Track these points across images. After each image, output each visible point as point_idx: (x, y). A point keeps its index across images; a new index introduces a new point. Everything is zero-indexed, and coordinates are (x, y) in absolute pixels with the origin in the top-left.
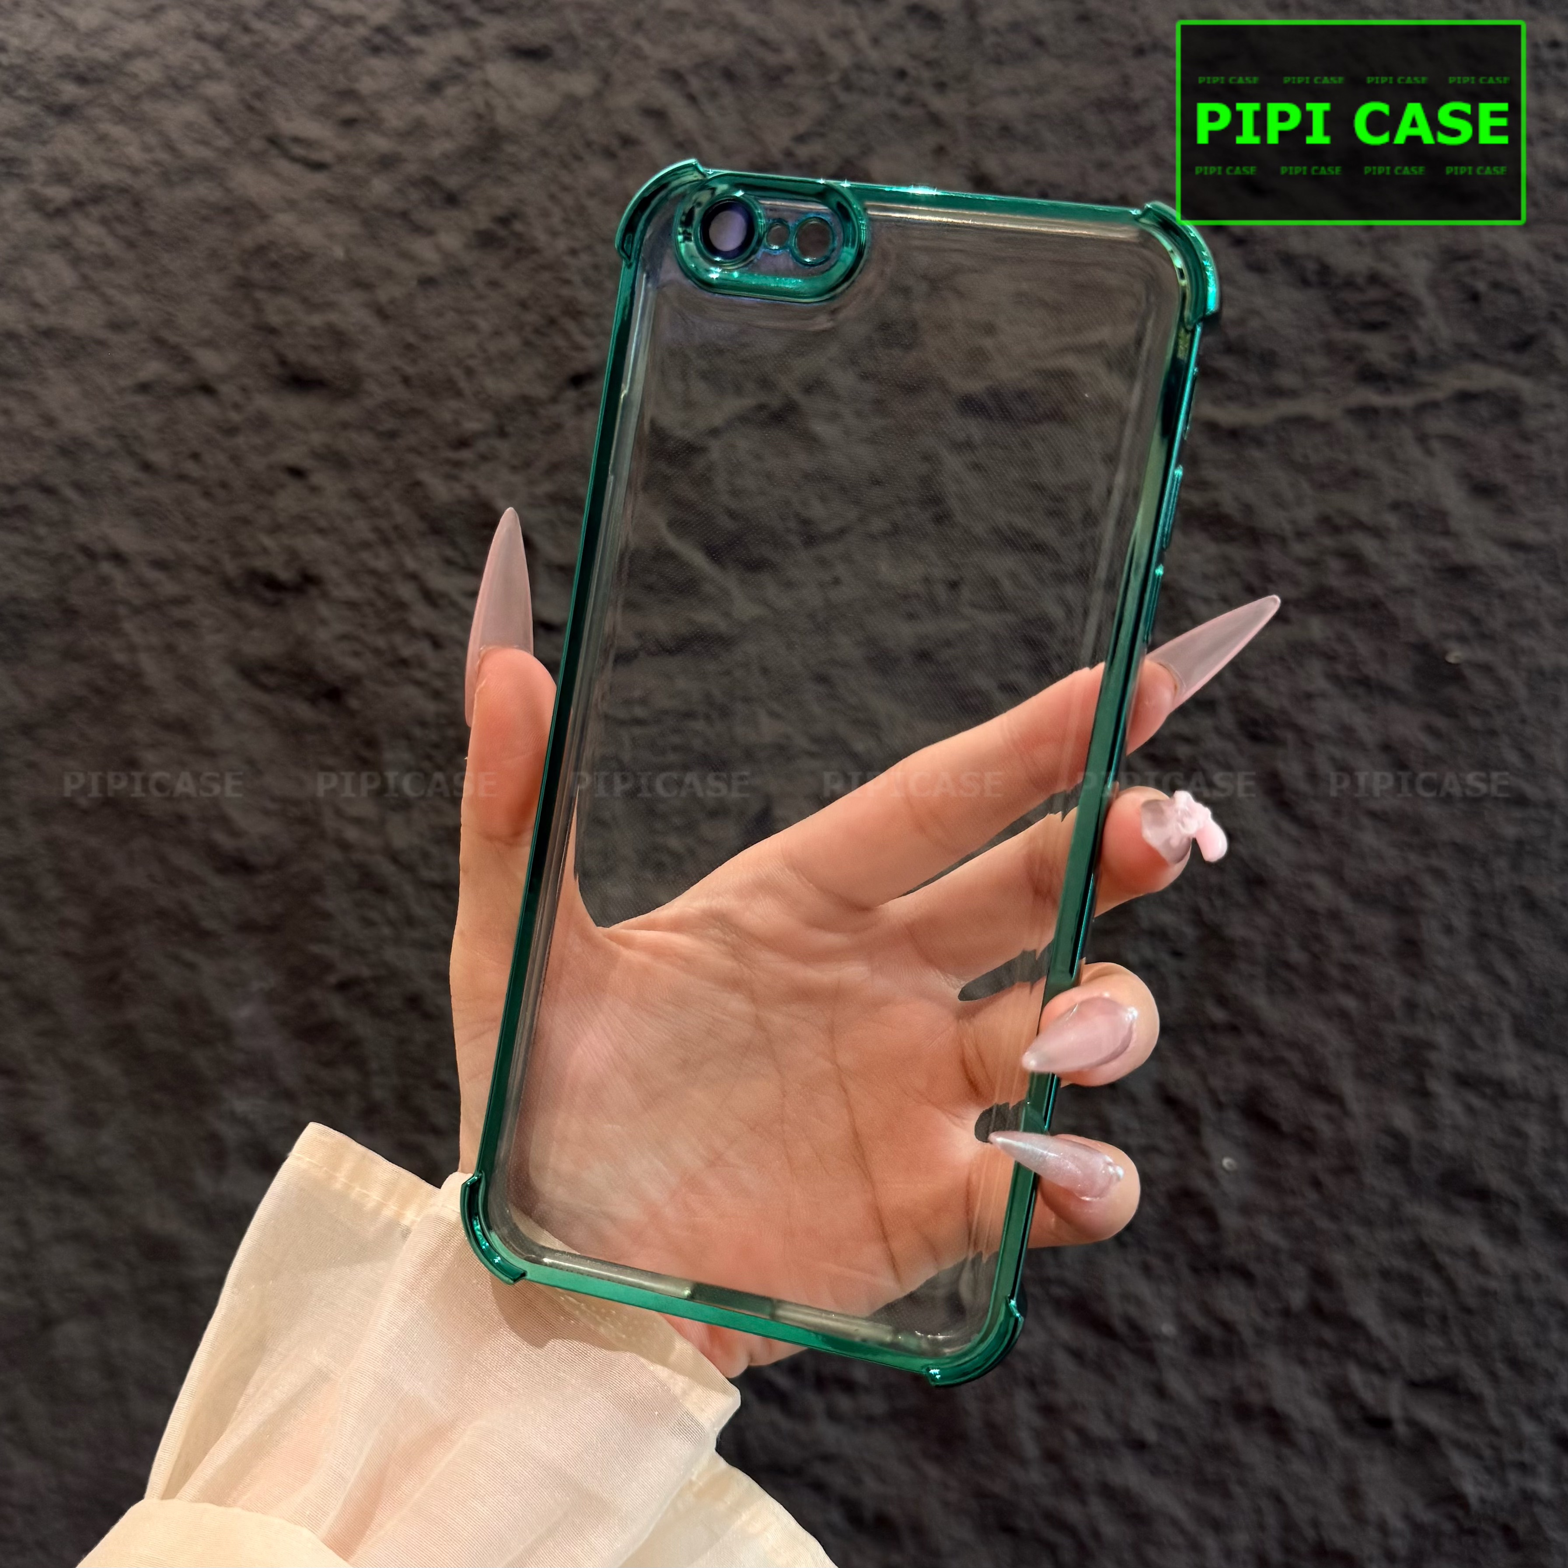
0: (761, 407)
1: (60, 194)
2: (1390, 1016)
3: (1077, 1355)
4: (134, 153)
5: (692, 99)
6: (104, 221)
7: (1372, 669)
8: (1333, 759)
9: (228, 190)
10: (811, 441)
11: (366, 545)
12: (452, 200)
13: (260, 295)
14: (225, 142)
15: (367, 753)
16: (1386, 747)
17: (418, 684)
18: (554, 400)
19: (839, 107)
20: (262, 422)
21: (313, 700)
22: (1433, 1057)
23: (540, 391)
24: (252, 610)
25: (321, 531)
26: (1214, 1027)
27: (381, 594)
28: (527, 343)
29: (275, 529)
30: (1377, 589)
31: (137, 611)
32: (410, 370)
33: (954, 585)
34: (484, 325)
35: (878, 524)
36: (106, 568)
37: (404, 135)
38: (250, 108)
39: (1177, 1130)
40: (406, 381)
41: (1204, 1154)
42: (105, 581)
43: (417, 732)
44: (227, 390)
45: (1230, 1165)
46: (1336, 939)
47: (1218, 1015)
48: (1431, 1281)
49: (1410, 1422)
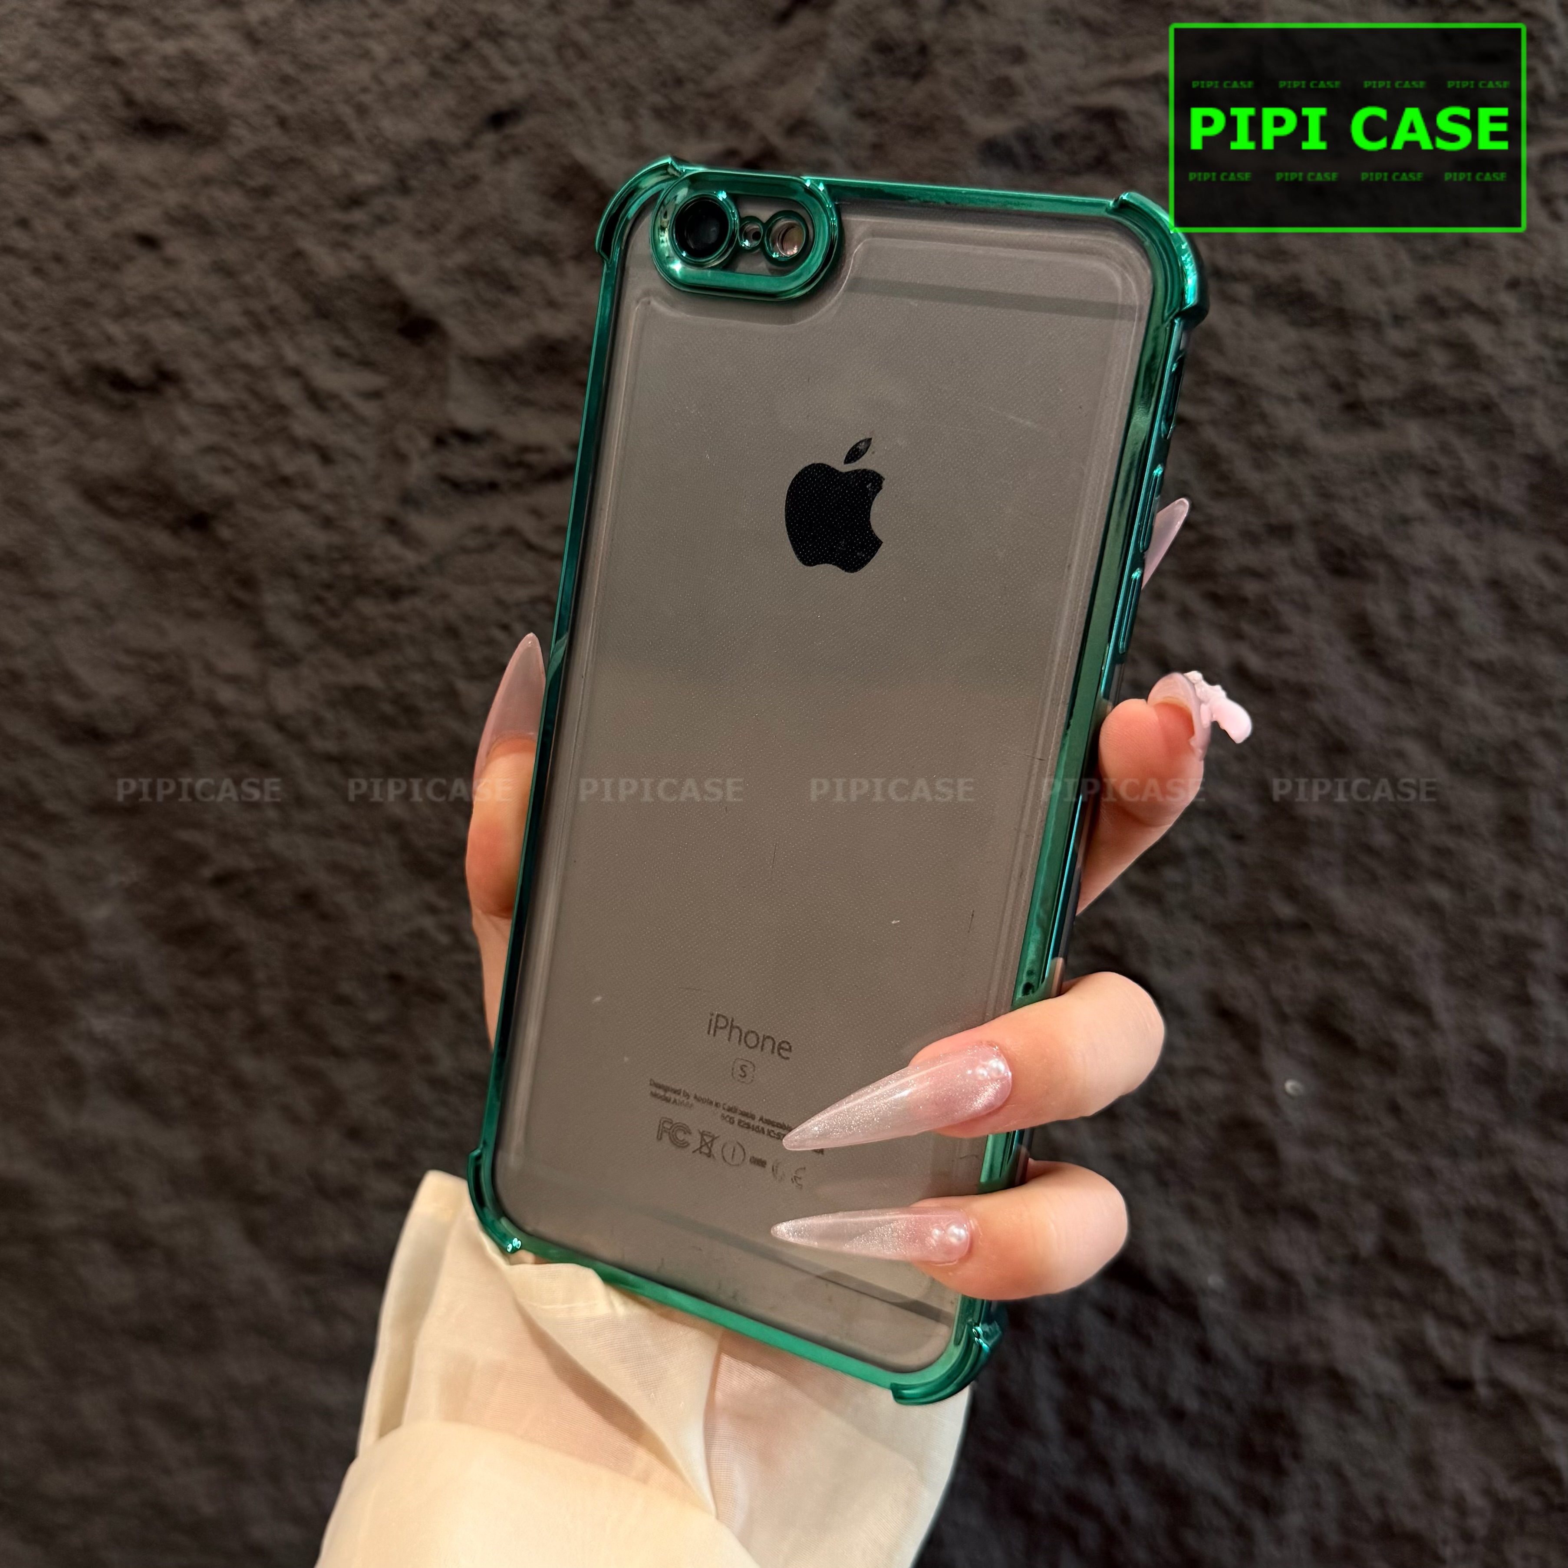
2: (1486, 908)
7: (1481, 487)
8: (1431, 598)
11: (236, 333)
13: (100, 16)
15: (241, 594)
16: (1495, 584)
17: (304, 508)
18: (468, 145)
20: (103, 177)
21: (174, 528)
22: (1538, 958)
23: (452, 134)
24: (98, 417)
25: (178, 315)
26: (1279, 925)
27: (255, 394)
28: (434, 73)
29: (123, 313)
30: (1490, 388)
32: (287, 109)
34: (379, 50)
39: (1232, 1048)
40: (283, 122)
41: (1264, 1076)
43: (304, 568)
44: (59, 137)
45: (1293, 1087)
47: (1285, 910)
48: (1525, 1221)
49: (1495, 1383)
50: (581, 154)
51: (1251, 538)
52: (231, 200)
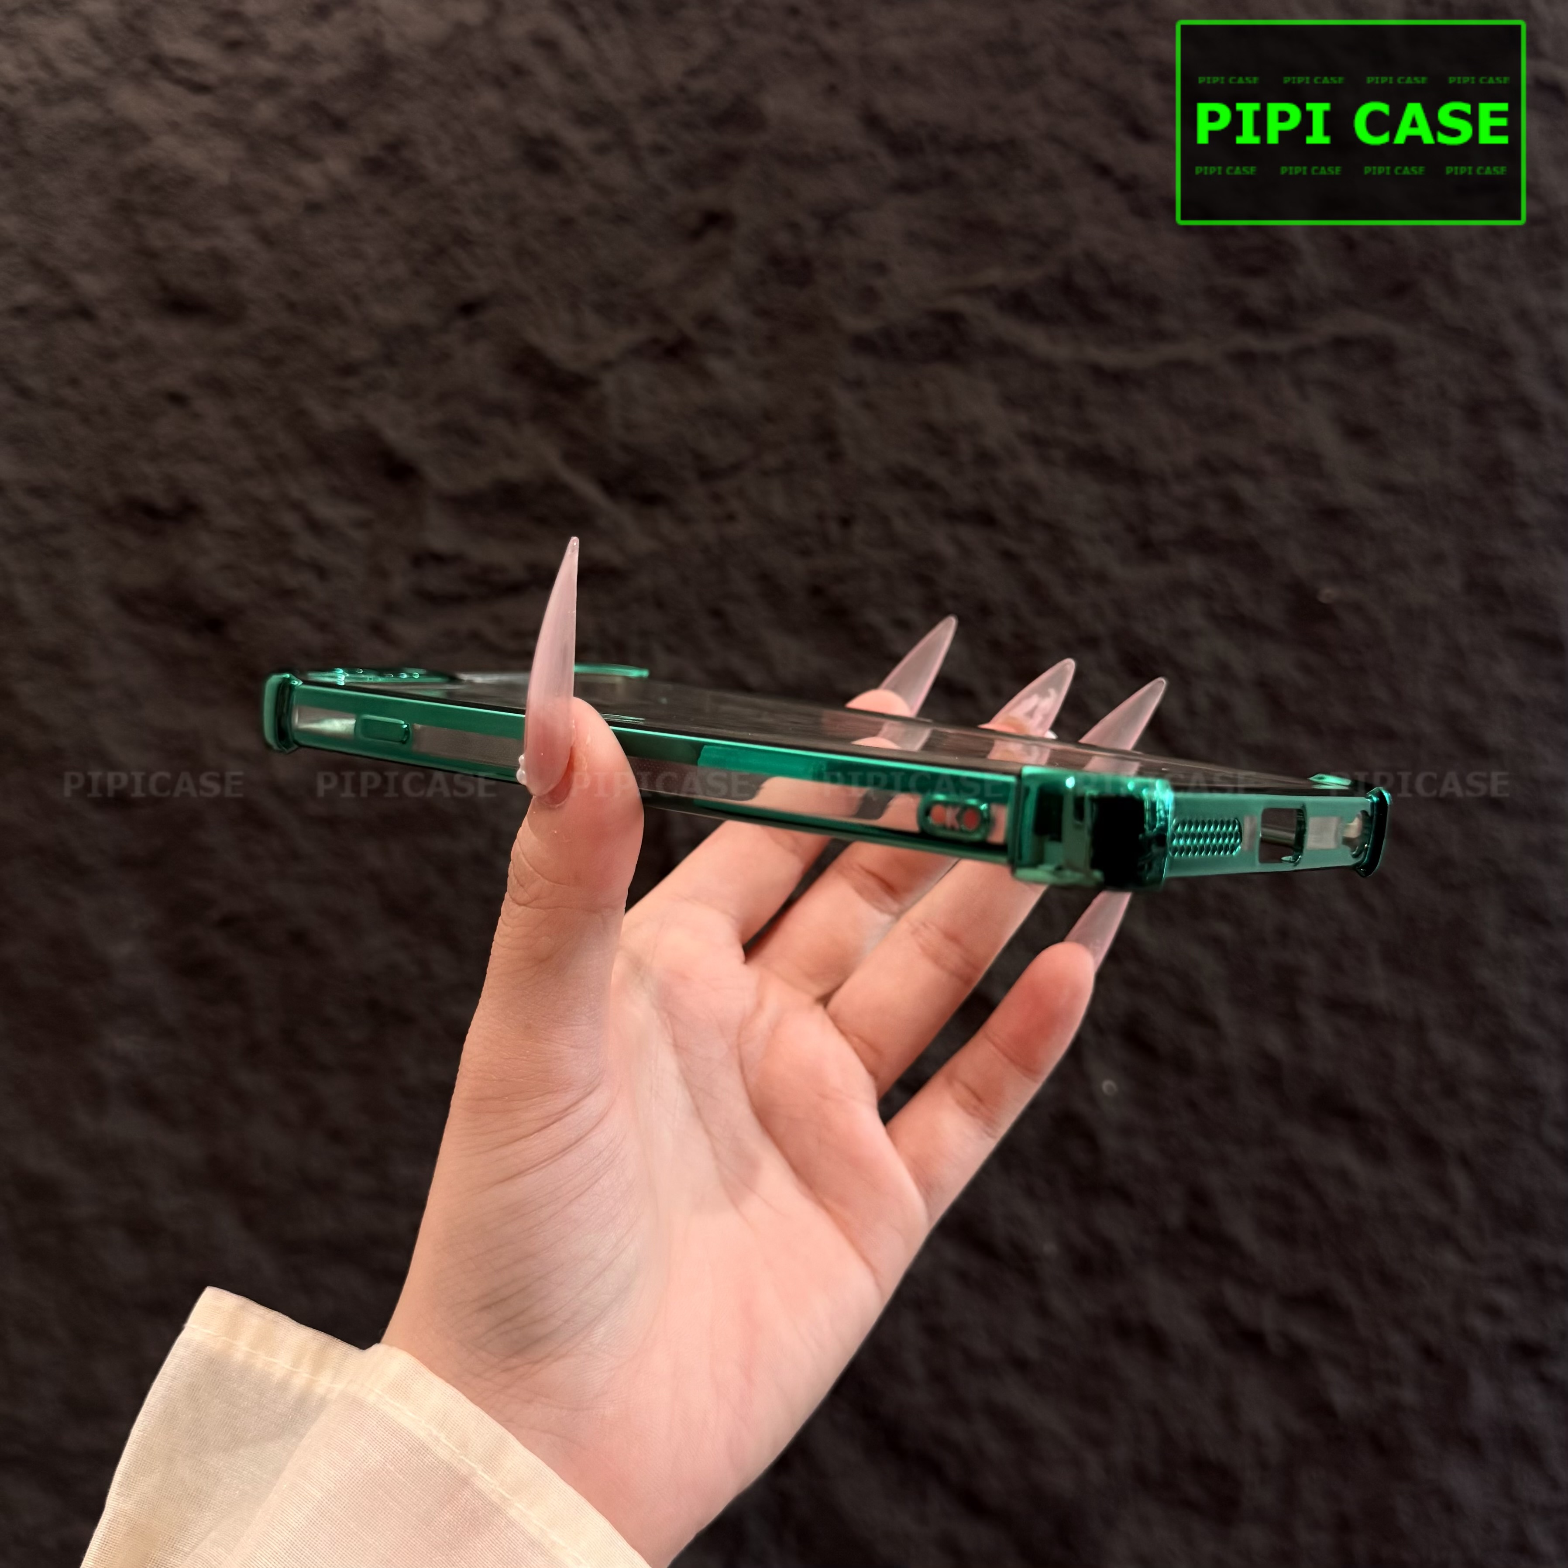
0: (656, 341)
3: (963, 1276)
5: (583, 30)
7: (1248, 607)
9: (109, 112)
10: (704, 376)
11: (249, 473)
12: (339, 125)
13: (142, 219)
14: (104, 61)
17: (304, 615)
18: (443, 329)
19: (731, 43)
20: (141, 347)
21: (194, 631)
22: (1303, 982)
23: (429, 320)
24: (131, 538)
27: (265, 523)
28: (416, 272)
29: (156, 456)
30: (1252, 530)
32: (295, 297)
33: (846, 522)
35: (771, 460)
37: (291, 59)
38: (131, 28)
40: (292, 306)
41: (1085, 1077)
44: (106, 314)
45: (1110, 1088)
48: (1302, 1199)
49: (1284, 1336)
50: (534, 337)
51: (1065, 647)
52: (247, 368)
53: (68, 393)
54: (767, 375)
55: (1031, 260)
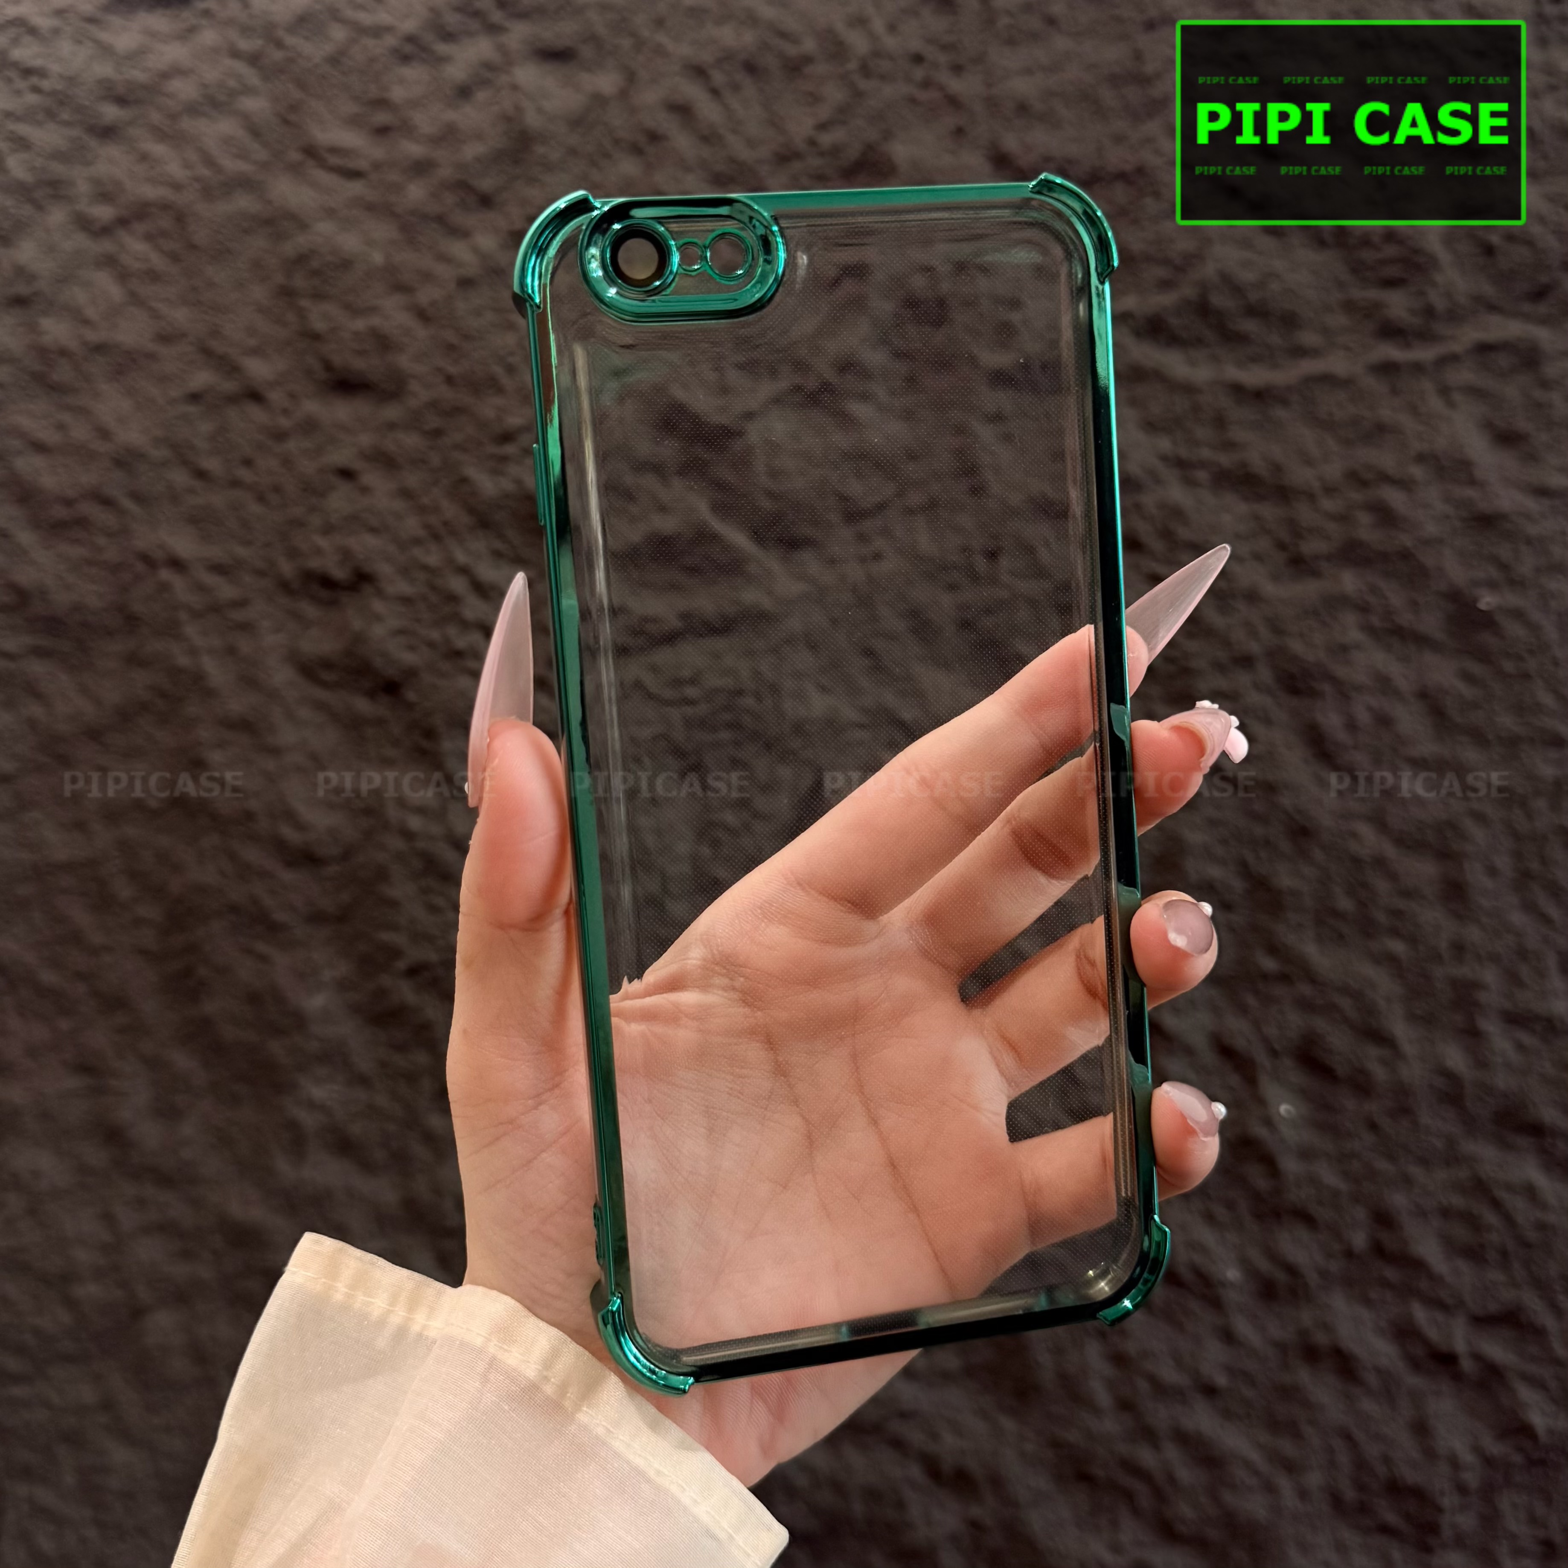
0: (798, 389)
1: (103, 213)
2: (1438, 959)
4: (175, 169)
5: (715, 92)
6: (149, 237)
7: (1406, 619)
8: (1370, 709)
9: (270, 202)
10: (846, 420)
11: (417, 542)
12: (486, 201)
13: (304, 303)
14: (262, 155)
15: (425, 744)
16: (1423, 695)
19: (858, 94)
20: (310, 426)
21: (371, 694)
22: (1482, 997)
24: (310, 610)
25: (373, 530)
26: (1265, 977)
27: (433, 588)
29: (328, 530)
30: (1406, 540)
31: (196, 615)
32: (452, 370)
33: (992, 555)
35: (915, 498)
36: (165, 574)
37: (437, 141)
38: (286, 122)
39: (1234, 1080)
40: (450, 380)
41: (1262, 1102)
42: (164, 587)
44: (276, 396)
45: (1288, 1112)
46: (1382, 886)
47: (1269, 964)
48: (1490, 1217)
49: (1477, 1357)
50: (680, 394)
51: (1220, 667)
52: (411, 441)
53: (244, 474)
54: (908, 415)
55: (1165, 285)
